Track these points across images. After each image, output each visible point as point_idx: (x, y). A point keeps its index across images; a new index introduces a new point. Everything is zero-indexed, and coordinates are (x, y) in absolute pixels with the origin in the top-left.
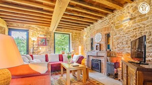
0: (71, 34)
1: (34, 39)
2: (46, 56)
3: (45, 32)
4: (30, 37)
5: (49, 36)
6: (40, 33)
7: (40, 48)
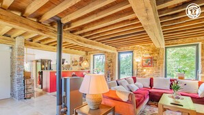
0: (200, 43)
1: (138, 60)
2: (151, 80)
3: (151, 49)
4: (135, 58)
5: (156, 55)
6: (146, 52)
7: (145, 70)
